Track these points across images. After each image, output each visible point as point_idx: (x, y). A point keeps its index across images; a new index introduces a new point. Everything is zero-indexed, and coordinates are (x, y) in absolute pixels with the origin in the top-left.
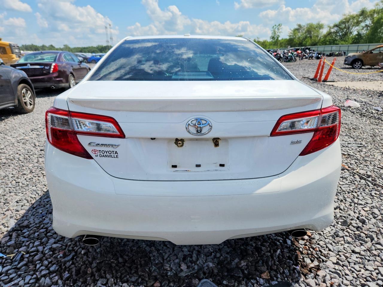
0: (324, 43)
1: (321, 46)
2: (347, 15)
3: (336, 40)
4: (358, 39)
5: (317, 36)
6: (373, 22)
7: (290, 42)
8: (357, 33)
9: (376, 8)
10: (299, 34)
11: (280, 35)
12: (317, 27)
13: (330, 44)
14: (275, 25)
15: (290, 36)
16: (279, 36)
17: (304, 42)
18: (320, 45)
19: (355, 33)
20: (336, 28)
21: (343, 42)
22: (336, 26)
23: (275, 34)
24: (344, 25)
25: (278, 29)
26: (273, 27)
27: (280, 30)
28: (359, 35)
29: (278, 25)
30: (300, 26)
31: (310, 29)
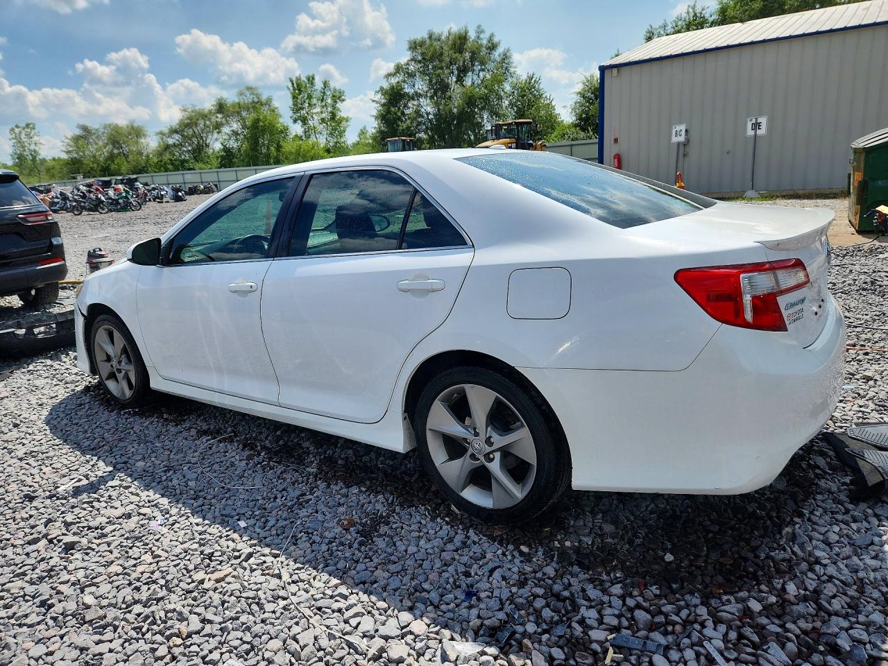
0: (162, 167)
1: (157, 174)
2: (190, 110)
3: (187, 161)
4: (228, 159)
5: (140, 154)
6: (244, 127)
7: (73, 167)
8: (222, 147)
9: (239, 99)
10: (92, 148)
11: (37, 148)
12: (130, 134)
13: (177, 169)
14: (17, 127)
15: (68, 152)
16: (35, 151)
17: (113, 167)
18: (156, 172)
19: (218, 146)
20: (177, 137)
21: (201, 165)
22: (174, 131)
23: (23, 147)
24: (190, 132)
25: (29, 136)
26: (12, 130)
27: (35, 138)
28: (227, 150)
29: (24, 126)
30: (85, 129)
31: (117, 138)
